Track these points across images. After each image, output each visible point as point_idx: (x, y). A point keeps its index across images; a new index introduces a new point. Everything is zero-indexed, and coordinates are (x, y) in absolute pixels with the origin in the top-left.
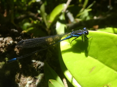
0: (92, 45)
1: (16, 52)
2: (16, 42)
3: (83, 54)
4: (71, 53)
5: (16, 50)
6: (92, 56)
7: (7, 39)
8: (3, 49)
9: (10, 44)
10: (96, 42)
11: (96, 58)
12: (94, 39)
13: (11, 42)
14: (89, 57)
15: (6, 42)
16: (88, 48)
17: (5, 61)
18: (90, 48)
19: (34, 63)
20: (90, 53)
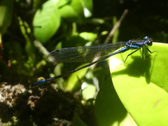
0: (156, 65)
1: (30, 105)
2: (30, 92)
3: (143, 79)
4: (126, 77)
5: (30, 102)
6: (156, 83)
7: (16, 87)
8: (10, 102)
9: (22, 94)
10: (161, 60)
11: (161, 87)
12: (160, 56)
13: (24, 90)
14: (151, 83)
15: (15, 92)
16: (150, 69)
17: (12, 121)
18: (154, 70)
19: (57, 122)
20: (152, 77)
